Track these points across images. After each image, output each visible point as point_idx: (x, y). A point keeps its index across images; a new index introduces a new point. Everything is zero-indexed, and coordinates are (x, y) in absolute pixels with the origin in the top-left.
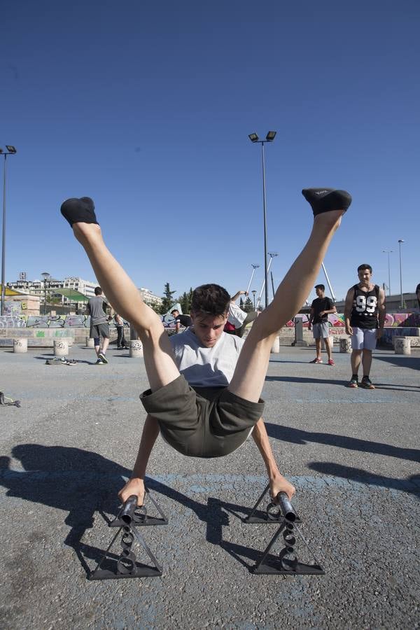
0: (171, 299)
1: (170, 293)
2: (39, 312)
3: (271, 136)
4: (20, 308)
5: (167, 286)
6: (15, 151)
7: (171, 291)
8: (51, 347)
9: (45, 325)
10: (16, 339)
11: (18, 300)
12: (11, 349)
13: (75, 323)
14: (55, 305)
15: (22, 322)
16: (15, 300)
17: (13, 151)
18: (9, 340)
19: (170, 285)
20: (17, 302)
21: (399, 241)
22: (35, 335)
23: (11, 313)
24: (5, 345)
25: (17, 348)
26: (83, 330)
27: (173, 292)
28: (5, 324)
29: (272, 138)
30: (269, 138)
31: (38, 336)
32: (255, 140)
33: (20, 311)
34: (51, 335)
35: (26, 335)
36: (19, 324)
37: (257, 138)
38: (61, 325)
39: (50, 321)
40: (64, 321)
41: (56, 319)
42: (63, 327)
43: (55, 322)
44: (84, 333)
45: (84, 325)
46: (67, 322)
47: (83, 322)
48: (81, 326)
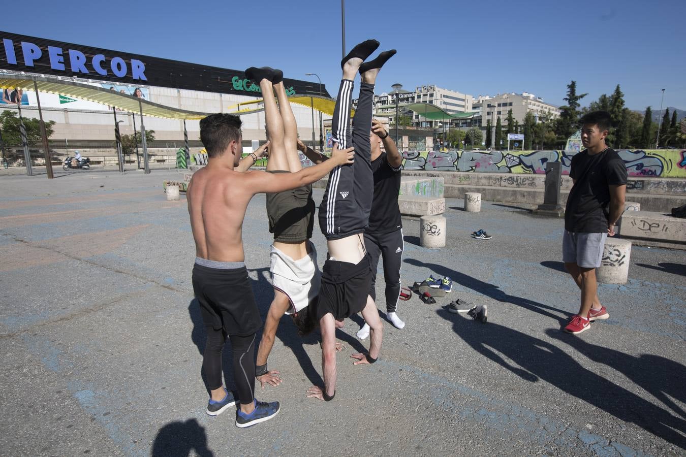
0: (577, 109)
1: (577, 98)
5: (572, 87)
7: (578, 94)
8: (411, 215)
13: (443, 163)
14: (408, 128)
19: (577, 84)
26: (454, 176)
27: (582, 97)
38: (421, 167)
39: (405, 160)
40: (425, 160)
41: (414, 157)
42: (424, 169)
43: (411, 161)
44: (457, 180)
45: (456, 166)
46: (430, 161)
47: (454, 163)
48: (450, 169)
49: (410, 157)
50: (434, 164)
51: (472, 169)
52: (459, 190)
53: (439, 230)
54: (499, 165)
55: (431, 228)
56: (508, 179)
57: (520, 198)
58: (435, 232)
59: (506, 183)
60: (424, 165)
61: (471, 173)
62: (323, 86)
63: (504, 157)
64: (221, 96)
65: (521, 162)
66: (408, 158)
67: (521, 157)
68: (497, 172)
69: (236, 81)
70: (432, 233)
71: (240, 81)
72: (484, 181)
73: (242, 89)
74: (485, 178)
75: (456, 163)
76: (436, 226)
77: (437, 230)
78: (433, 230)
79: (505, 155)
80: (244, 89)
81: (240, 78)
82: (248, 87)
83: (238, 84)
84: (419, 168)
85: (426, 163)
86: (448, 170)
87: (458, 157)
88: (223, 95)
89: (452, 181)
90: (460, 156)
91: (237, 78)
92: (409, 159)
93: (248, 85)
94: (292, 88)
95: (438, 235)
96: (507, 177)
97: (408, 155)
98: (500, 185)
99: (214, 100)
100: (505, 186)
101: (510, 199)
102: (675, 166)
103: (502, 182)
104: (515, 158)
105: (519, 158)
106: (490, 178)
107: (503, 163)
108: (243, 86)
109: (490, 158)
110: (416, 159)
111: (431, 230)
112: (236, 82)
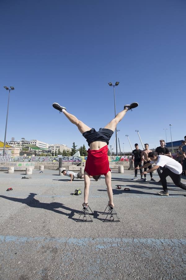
0: (75, 149)
1: (75, 147)
2: (19, 154)
3: (117, 83)
4: (11, 153)
5: (74, 143)
6: (14, 89)
7: (75, 145)
8: (24, 171)
9: (22, 160)
10: (9, 167)
11: (10, 149)
12: (7, 172)
13: (35, 160)
14: (26, 152)
15: (12, 159)
17: (13, 89)
18: (6, 167)
20: (10, 150)
21: (170, 125)
22: (18, 165)
23: (7, 155)
24: (4, 170)
25: (10, 171)
26: (38, 163)
28: (5, 160)
29: (118, 85)
30: (117, 84)
31: (19, 166)
32: (111, 85)
33: (11, 154)
34: (24, 165)
35: (14, 165)
36: (10, 160)
37: (112, 84)
41: (27, 158)
42: (30, 161)
44: (39, 164)
45: (39, 160)
48: (37, 161)
55: (28, 170)
57: (54, 168)
59: (51, 164)
61: (43, 162)
65: (55, 159)
68: (49, 162)
72: (46, 164)
77: (30, 170)
79: (51, 157)
84: (28, 161)
87: (39, 158)
97: (25, 157)
101: (52, 168)
102: (84, 159)
106: (47, 163)
107: (51, 159)
109: (48, 158)
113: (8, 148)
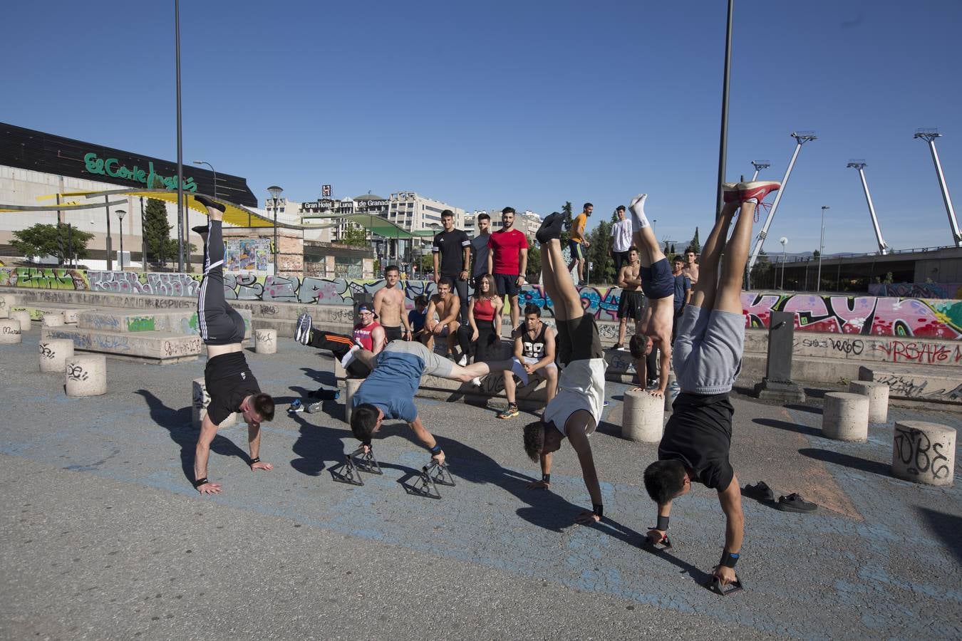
2: (301, 258)
4: (268, 251)
11: (266, 237)
13: (283, 292)
16: (260, 237)
20: (264, 240)
22: (124, 327)
23: (255, 261)
26: (291, 309)
38: (258, 296)
39: (239, 286)
40: (263, 288)
41: (249, 283)
42: (261, 299)
43: (247, 288)
45: (298, 296)
46: (268, 289)
47: (295, 292)
48: (292, 299)
49: (246, 283)
50: (272, 292)
51: (315, 301)
52: (292, 327)
53: (86, 373)
54: (343, 296)
55: (73, 370)
56: (348, 314)
58: (79, 376)
60: (262, 294)
61: (314, 306)
62: (245, 180)
63: (348, 286)
64: (62, 180)
66: (242, 283)
67: (366, 286)
68: (340, 305)
69: (91, 159)
70: (75, 377)
71: (100, 161)
72: (323, 316)
73: (103, 173)
74: (324, 311)
75: (297, 292)
76: (80, 368)
77: (82, 374)
78: (76, 373)
79: (349, 283)
80: (106, 172)
81: (98, 157)
82: (114, 170)
83: (98, 166)
84: (256, 298)
85: (263, 291)
86: (289, 301)
87: (299, 284)
88: (65, 178)
89: (289, 315)
90: (301, 283)
91: (94, 155)
92: (244, 285)
93: (114, 167)
94: (191, 179)
95: (84, 379)
96: (348, 311)
97: (243, 279)
98: (340, 321)
99: (48, 184)
100: (346, 323)
103: (343, 317)
104: (360, 288)
105: (364, 288)
106: (329, 312)
107: (348, 293)
108: (104, 169)
109: (334, 287)
110: (252, 286)
111: (73, 373)
112: (92, 162)
113: (257, 230)
